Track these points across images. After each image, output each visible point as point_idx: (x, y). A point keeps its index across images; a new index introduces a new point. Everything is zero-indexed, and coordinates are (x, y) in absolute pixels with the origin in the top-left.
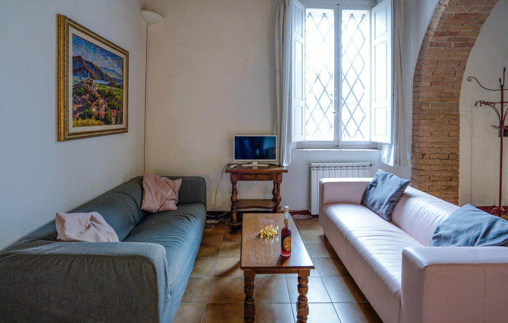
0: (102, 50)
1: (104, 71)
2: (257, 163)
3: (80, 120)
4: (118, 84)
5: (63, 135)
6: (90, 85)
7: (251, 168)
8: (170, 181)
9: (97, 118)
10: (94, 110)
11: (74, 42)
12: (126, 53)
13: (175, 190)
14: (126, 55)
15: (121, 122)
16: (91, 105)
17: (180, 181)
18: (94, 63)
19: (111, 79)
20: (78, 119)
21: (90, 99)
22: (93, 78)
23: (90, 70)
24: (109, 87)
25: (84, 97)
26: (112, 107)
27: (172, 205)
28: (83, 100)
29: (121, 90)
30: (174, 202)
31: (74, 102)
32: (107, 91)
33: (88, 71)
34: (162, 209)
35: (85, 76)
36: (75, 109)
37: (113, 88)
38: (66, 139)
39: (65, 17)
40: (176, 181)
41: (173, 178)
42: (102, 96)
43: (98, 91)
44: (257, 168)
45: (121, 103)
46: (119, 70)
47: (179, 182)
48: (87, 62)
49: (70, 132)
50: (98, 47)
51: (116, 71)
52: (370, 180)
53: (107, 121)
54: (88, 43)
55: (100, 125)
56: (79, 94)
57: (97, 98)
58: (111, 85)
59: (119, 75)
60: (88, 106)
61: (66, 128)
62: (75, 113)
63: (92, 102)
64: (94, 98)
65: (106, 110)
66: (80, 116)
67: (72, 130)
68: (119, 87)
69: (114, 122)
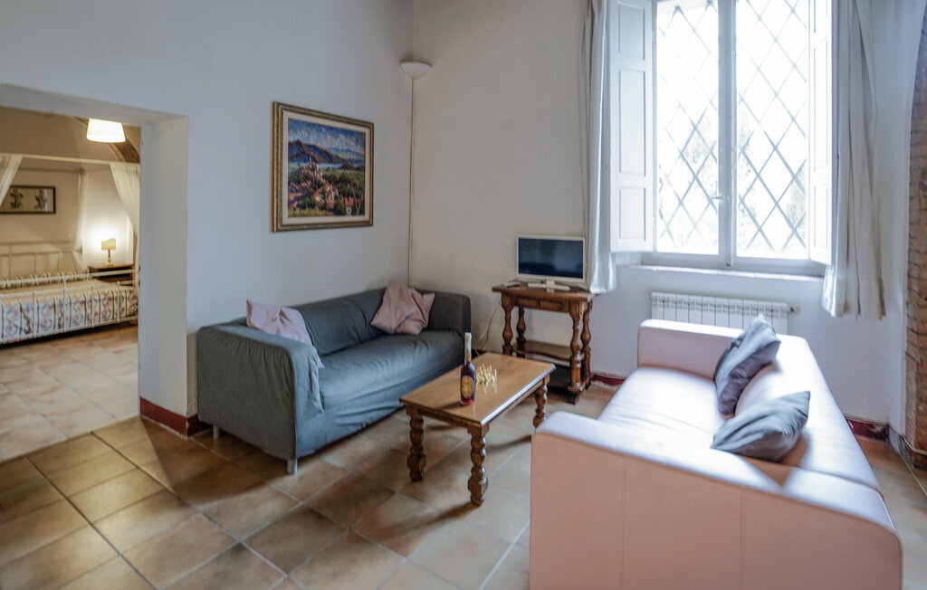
0: (330, 128)
1: (333, 153)
2: (553, 283)
3: (298, 210)
4: (355, 166)
5: (278, 227)
6: (313, 170)
7: (545, 290)
8: (418, 295)
9: (323, 208)
10: (318, 198)
11: (290, 127)
12: (370, 126)
13: (423, 308)
14: (369, 127)
15: (362, 212)
16: (312, 194)
17: (432, 296)
18: (319, 145)
19: (343, 160)
20: (295, 209)
21: (312, 186)
22: (316, 162)
23: (312, 154)
24: (341, 172)
25: (303, 185)
26: (347, 195)
27: (414, 328)
28: (303, 189)
29: (362, 173)
30: (418, 324)
31: (290, 191)
32: (338, 177)
33: (308, 155)
34: (399, 330)
35: (305, 161)
36: (292, 198)
37: (348, 172)
38: (278, 230)
39: (279, 104)
40: (425, 297)
41: (422, 292)
42: (330, 183)
43: (324, 177)
44: (553, 291)
45: (362, 189)
46: (358, 149)
47: (429, 299)
48: (309, 146)
49: (284, 223)
50: (324, 126)
51: (352, 149)
52: (735, 333)
53: (338, 211)
54: (309, 125)
55: (326, 215)
56: (298, 182)
57: (323, 185)
58: (345, 167)
59: (357, 154)
60: (310, 195)
61: (279, 219)
62: (290, 203)
63: (315, 189)
64: (317, 185)
65: (336, 198)
66: (298, 206)
67: (287, 220)
68: (358, 169)
69: (350, 213)
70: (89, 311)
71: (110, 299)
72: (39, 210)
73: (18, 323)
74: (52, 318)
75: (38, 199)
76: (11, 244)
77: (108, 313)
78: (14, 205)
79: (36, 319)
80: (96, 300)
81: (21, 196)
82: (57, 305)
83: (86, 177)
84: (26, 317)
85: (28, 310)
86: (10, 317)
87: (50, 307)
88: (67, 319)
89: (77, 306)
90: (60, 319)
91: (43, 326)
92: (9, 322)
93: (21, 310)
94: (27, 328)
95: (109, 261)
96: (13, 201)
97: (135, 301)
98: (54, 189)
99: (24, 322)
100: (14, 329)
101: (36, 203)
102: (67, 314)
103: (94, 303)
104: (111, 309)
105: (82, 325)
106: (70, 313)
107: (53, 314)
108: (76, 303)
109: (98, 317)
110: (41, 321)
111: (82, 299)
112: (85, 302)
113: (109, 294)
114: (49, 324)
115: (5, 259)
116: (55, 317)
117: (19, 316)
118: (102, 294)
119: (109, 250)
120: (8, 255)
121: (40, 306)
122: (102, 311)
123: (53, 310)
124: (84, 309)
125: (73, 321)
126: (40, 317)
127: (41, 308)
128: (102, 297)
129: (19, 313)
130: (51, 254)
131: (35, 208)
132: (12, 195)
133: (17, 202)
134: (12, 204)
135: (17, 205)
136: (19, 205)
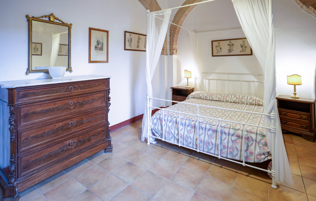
70: (219, 141)
71: (238, 136)
72: (243, 53)
73: (173, 132)
74: (192, 136)
75: (242, 46)
76: (229, 74)
77: (236, 151)
78: (230, 51)
80: (225, 133)
81: (233, 45)
84: (177, 129)
86: (170, 125)
87: (192, 127)
88: (202, 141)
89: (210, 132)
90: (196, 140)
92: (169, 128)
93: (176, 122)
94: (177, 137)
95: (295, 94)
96: (229, 48)
97: (266, 149)
99: (176, 132)
100: (171, 135)
101: (241, 49)
103: (224, 135)
104: (239, 148)
105: (213, 154)
106: (204, 138)
107: (193, 133)
108: (209, 130)
109: (226, 150)
110: (185, 136)
111: (214, 128)
112: (216, 131)
113: (238, 131)
114: (189, 140)
115: (226, 82)
116: (194, 136)
117: (174, 126)
118: (232, 129)
119: (295, 85)
120: (227, 80)
121: (186, 123)
122: (229, 146)
123: (193, 130)
124: (215, 138)
125: (206, 145)
126: (185, 133)
127: (187, 125)
128: (232, 131)
129: (175, 124)
130: (251, 83)
131: (240, 52)
132: (229, 45)
133: (231, 49)
134: (229, 50)
135: (231, 51)
136: (232, 50)
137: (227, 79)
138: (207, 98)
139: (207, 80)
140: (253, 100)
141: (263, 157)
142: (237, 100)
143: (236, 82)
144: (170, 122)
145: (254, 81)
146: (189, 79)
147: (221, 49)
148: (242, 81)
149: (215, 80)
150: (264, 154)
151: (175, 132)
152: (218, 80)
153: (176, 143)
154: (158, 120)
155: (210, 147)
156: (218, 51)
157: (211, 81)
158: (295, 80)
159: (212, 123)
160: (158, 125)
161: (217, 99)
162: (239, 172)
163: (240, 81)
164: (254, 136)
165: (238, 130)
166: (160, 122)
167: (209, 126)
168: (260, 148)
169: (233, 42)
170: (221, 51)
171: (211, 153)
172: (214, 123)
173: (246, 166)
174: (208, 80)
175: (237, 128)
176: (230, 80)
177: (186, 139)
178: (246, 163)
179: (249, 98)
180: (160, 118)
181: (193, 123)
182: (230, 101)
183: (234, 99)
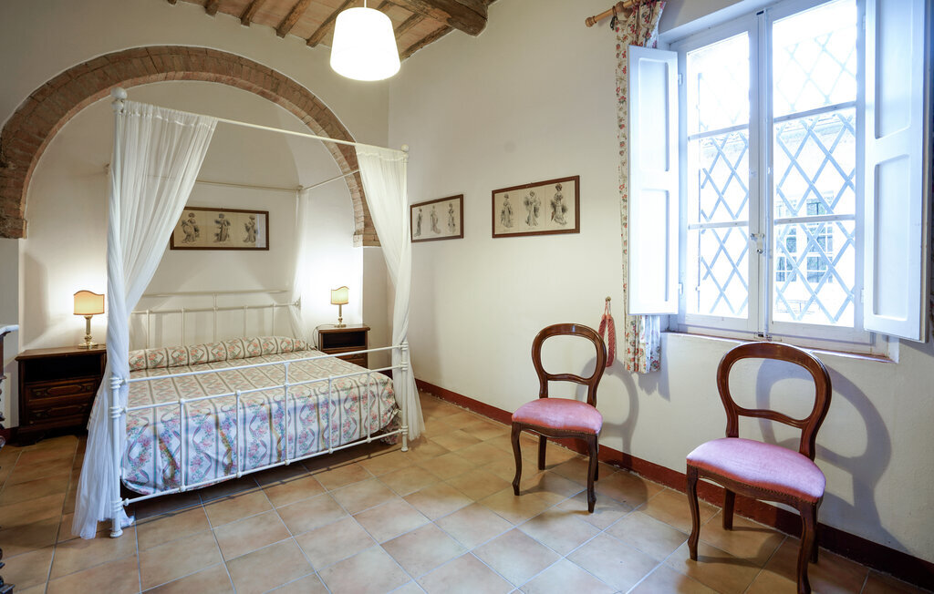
70: (324, 423)
71: (354, 399)
72: (249, 244)
73: (211, 452)
74: (266, 438)
75: (248, 230)
76: (216, 294)
77: (353, 426)
78: (220, 237)
79: (241, 444)
80: (333, 402)
81: (228, 224)
82: (274, 412)
83: (306, 196)
84: (225, 440)
85: (229, 426)
86: (198, 439)
87: (263, 419)
88: (290, 439)
89: (306, 412)
90: (279, 441)
91: (253, 456)
92: (198, 449)
93: (217, 424)
94: (226, 461)
95: (341, 320)
96: (219, 231)
97: (392, 402)
98: (267, 213)
99: (223, 448)
100: (206, 463)
101: (246, 235)
102: (290, 431)
103: (332, 407)
104: (357, 418)
105: (314, 451)
106: (296, 429)
107: (268, 431)
108: (303, 408)
109: (338, 433)
110: (249, 446)
111: (312, 400)
112: (317, 405)
113: (353, 390)
114: (262, 450)
115: (209, 315)
116: (271, 437)
117: (214, 437)
118: (342, 390)
119: (340, 305)
120: (212, 310)
121: (247, 416)
122: (343, 422)
123: (268, 424)
124: (316, 420)
125: (300, 442)
126: (248, 439)
127: (249, 420)
128: (343, 395)
129: (214, 430)
130: (266, 309)
131: (245, 241)
132: (217, 222)
133: (224, 233)
134: (217, 235)
135: (223, 237)
136: (226, 237)
137: (211, 305)
138: (181, 360)
139: (153, 317)
140: (288, 343)
141: (389, 414)
142: (258, 350)
143: (233, 312)
144: (197, 430)
145: (272, 306)
146: (92, 320)
147: (196, 230)
148: (249, 308)
149: (181, 312)
150: (389, 411)
151: (220, 451)
152: (186, 311)
153: (222, 477)
154: (152, 443)
155: (308, 443)
156: (189, 235)
157: (165, 317)
158: (341, 296)
159: (303, 394)
160: (151, 459)
161: (211, 358)
162: (356, 460)
163: (242, 308)
164: (374, 389)
165: (351, 388)
166: (158, 445)
167: (302, 400)
168: (384, 403)
169: (227, 216)
170: (197, 236)
171: (313, 453)
172: (307, 393)
173: (373, 441)
174: (154, 315)
175: (348, 386)
176: (220, 309)
177: (253, 452)
178: (372, 436)
179: (279, 341)
180: (155, 436)
181: (264, 409)
182: (242, 354)
183: (251, 348)
